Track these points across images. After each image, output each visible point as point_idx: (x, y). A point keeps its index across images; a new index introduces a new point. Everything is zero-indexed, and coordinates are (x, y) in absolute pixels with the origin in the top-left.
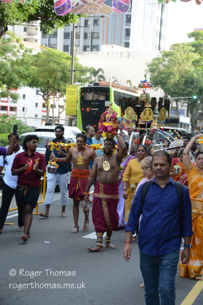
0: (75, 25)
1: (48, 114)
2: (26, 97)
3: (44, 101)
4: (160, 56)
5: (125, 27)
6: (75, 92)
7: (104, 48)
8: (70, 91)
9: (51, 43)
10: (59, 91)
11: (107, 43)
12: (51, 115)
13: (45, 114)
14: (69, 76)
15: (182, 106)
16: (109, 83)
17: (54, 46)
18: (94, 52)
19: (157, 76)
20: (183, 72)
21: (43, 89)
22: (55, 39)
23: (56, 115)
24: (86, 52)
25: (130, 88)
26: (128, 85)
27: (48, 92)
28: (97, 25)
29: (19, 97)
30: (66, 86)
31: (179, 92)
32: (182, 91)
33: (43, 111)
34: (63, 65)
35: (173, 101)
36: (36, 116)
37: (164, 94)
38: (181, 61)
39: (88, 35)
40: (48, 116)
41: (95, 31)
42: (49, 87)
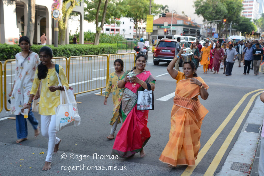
1: (137, 32)
2: (125, 23)
3: (134, 25)
6: (152, 19)
8: (149, 19)
10: (143, 19)
12: (138, 33)
13: (135, 32)
14: (149, 10)
15: (214, 26)
16: (172, 14)
19: (200, 9)
20: (214, 6)
21: (134, 18)
23: (141, 33)
25: (184, 16)
27: (137, 20)
29: (120, 23)
30: (146, 16)
31: (212, 18)
32: (214, 17)
33: (134, 31)
34: (145, 4)
35: (209, 23)
36: (130, 34)
37: (204, 19)
40: (136, 34)
42: (137, 17)
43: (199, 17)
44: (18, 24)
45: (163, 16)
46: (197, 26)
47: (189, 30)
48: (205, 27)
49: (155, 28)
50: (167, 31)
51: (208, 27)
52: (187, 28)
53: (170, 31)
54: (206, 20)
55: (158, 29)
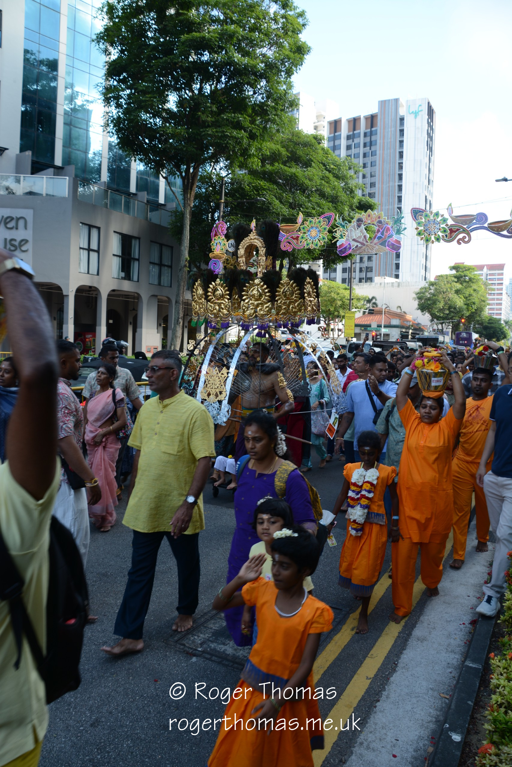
0: (353, 262)
3: (325, 326)
4: (427, 286)
5: (395, 262)
6: (353, 316)
7: (377, 279)
8: (348, 316)
9: (331, 277)
10: (338, 316)
11: (379, 275)
14: (348, 303)
15: (447, 328)
16: (382, 309)
17: (334, 280)
18: (368, 283)
19: (425, 302)
20: (447, 299)
22: (335, 273)
24: (362, 284)
25: (400, 313)
26: (399, 311)
27: (329, 318)
28: (371, 261)
30: (344, 313)
31: (444, 317)
32: (446, 315)
34: (342, 295)
35: (439, 324)
37: (431, 318)
38: (445, 290)
39: (363, 269)
41: (369, 266)
42: (330, 314)
43: (424, 315)
44: (159, 327)
45: (369, 313)
46: (422, 327)
47: (410, 333)
48: (434, 330)
49: (358, 330)
50: (377, 335)
51: (438, 329)
52: (408, 330)
53: (380, 335)
54: (435, 320)
55: (361, 332)
